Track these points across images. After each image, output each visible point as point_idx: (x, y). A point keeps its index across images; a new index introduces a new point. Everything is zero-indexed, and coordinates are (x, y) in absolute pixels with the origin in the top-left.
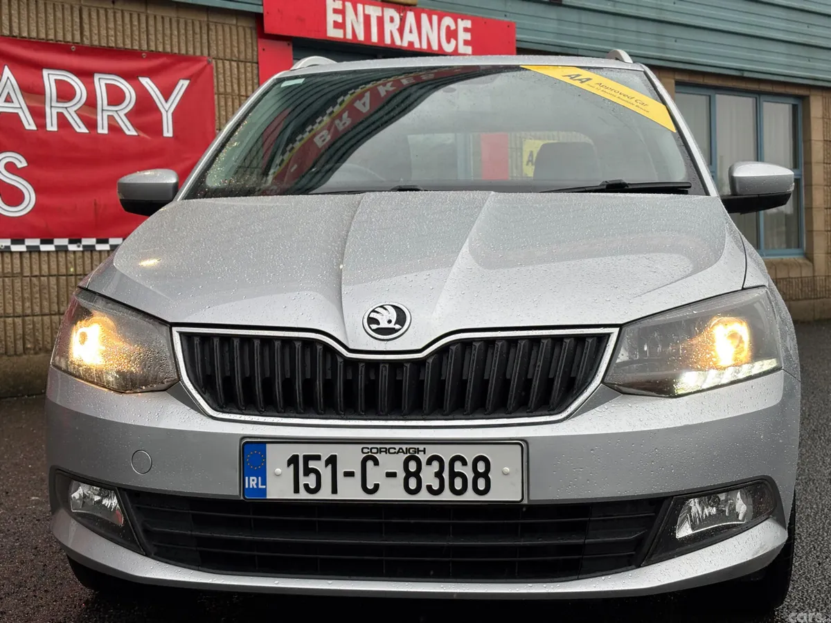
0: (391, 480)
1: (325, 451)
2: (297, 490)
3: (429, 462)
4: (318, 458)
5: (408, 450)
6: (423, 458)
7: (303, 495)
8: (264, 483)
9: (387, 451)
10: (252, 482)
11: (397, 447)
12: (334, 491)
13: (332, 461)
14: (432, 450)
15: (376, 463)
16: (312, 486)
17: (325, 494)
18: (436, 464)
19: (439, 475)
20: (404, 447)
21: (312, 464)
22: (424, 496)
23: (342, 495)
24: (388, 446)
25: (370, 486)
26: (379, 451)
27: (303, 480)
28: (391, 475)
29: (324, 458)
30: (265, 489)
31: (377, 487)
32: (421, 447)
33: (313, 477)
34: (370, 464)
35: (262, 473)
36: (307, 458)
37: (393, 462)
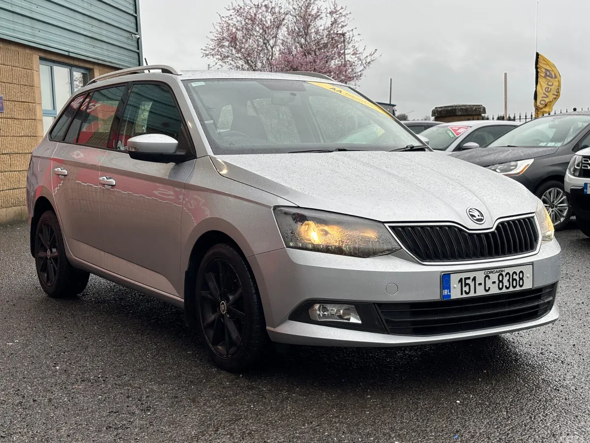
0: (494, 284)
1: (471, 275)
2: (462, 294)
3: (506, 276)
4: (469, 278)
5: (499, 271)
6: (504, 274)
7: (464, 296)
8: (450, 292)
9: (492, 272)
10: (446, 292)
11: (496, 270)
12: (475, 292)
13: (474, 279)
14: (507, 270)
15: (489, 278)
16: (467, 291)
17: (472, 294)
18: (508, 276)
19: (509, 281)
20: (498, 270)
21: (468, 281)
22: (504, 290)
23: (478, 294)
24: (492, 270)
25: (487, 289)
26: (490, 273)
27: (464, 289)
28: (494, 283)
29: (471, 278)
30: (450, 295)
31: (489, 288)
32: (503, 269)
33: (467, 287)
34: (487, 278)
35: (449, 288)
36: (466, 279)
37: (494, 277)
